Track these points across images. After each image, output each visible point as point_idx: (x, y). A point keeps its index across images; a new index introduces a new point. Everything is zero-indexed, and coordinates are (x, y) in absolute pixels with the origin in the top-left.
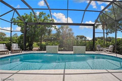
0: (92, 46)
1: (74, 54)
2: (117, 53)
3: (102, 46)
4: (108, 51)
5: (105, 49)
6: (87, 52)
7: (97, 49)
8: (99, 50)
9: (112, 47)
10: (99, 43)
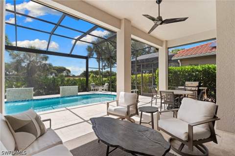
0: (85, 85)
1: (61, 97)
2: (112, 91)
3: (97, 85)
4: (103, 90)
5: (100, 88)
6: (79, 94)
7: (92, 88)
8: (94, 90)
9: (107, 85)
10: (94, 81)
